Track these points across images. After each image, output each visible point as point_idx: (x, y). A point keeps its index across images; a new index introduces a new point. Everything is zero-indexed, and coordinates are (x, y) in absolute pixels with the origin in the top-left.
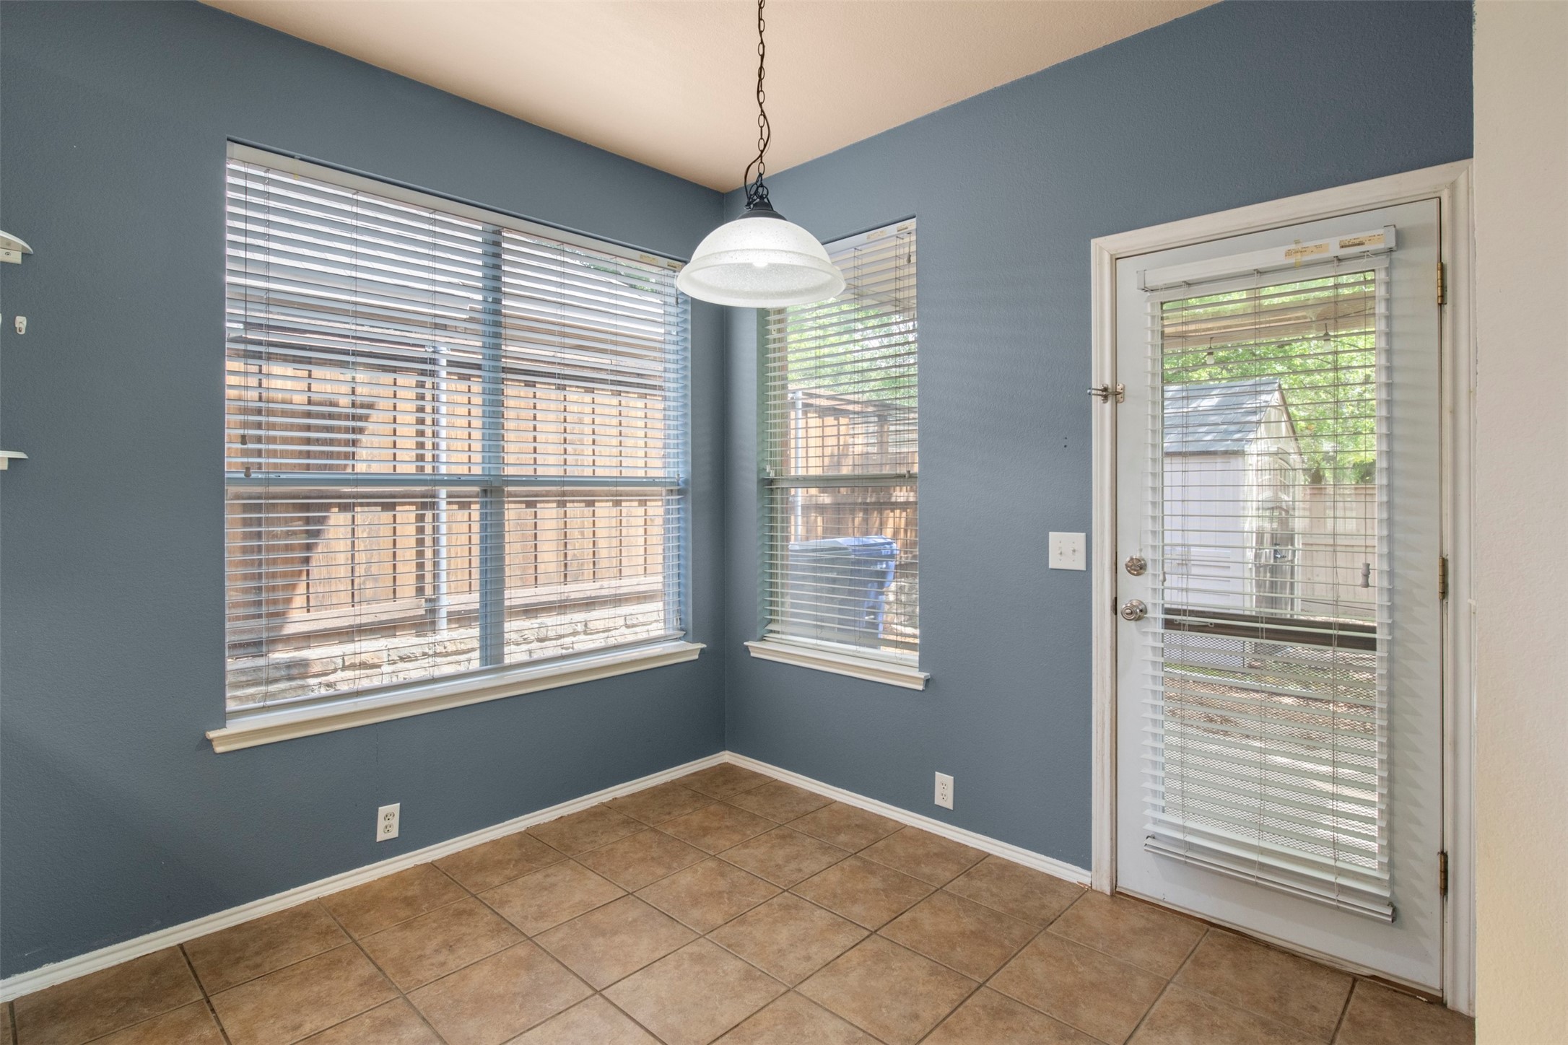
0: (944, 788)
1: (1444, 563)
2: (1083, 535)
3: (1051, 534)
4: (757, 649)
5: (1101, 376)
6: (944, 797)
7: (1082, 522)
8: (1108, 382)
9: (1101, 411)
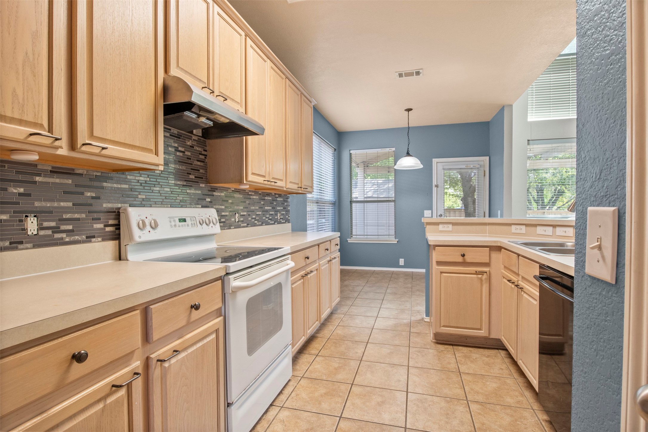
0: (402, 262)
1: (484, 212)
2: (431, 211)
3: (425, 211)
4: (350, 241)
5: (434, 183)
7: (431, 208)
8: (436, 184)
9: (434, 189)
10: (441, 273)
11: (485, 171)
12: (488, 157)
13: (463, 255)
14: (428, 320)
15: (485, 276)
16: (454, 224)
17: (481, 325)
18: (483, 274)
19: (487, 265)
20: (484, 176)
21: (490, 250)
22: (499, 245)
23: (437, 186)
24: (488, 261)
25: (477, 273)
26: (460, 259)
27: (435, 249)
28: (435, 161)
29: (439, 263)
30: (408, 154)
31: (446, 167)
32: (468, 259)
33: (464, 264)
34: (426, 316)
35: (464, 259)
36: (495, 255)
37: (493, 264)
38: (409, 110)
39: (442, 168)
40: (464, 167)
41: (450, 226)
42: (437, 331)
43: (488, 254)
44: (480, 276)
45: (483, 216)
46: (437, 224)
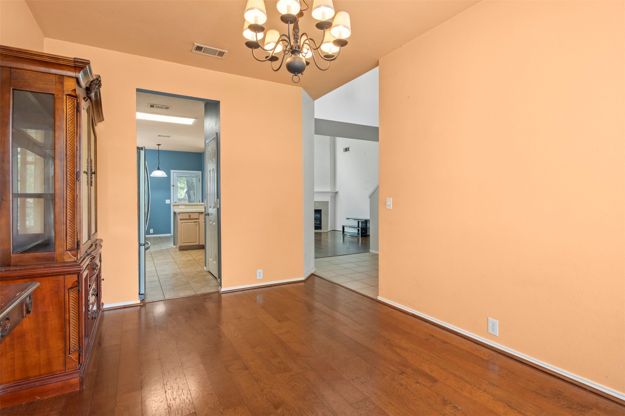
2: (170, 200)
3: (166, 200)
5: (172, 184)
6: (151, 232)
7: (170, 198)
8: (173, 185)
9: (172, 187)
10: (182, 223)
11: (199, 179)
12: (201, 172)
13: (190, 216)
14: (175, 247)
15: (197, 223)
16: (185, 205)
17: (196, 241)
18: (197, 222)
19: (198, 219)
20: (199, 181)
21: (199, 214)
22: (202, 212)
23: (173, 186)
24: (198, 218)
25: (194, 222)
26: (189, 218)
27: (179, 214)
28: (172, 171)
29: (181, 219)
30: (159, 169)
31: (178, 175)
32: (192, 217)
33: (190, 219)
34: (174, 245)
35: (190, 217)
36: (201, 215)
37: (200, 218)
38: (159, 145)
39: (176, 175)
40: (189, 176)
41: (184, 206)
42: (180, 245)
43: (198, 215)
44: (196, 223)
45: (199, 202)
46: (178, 205)
